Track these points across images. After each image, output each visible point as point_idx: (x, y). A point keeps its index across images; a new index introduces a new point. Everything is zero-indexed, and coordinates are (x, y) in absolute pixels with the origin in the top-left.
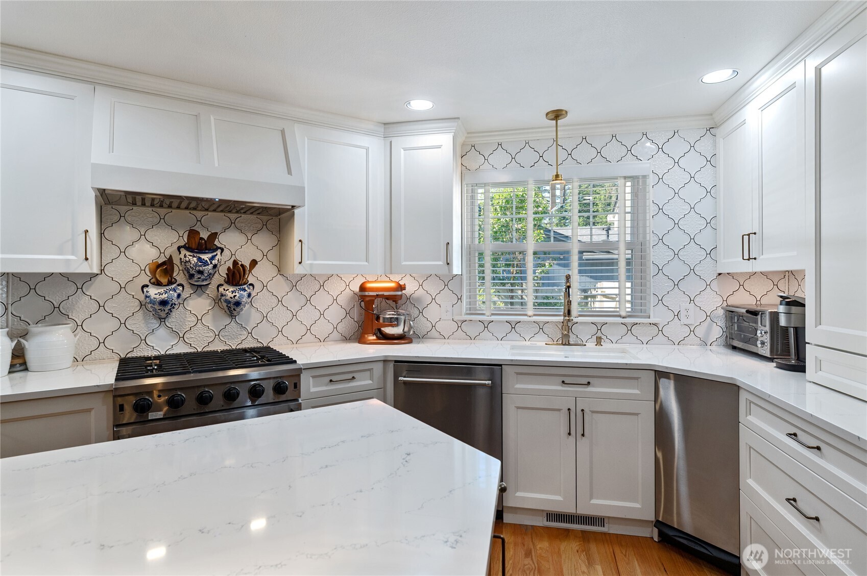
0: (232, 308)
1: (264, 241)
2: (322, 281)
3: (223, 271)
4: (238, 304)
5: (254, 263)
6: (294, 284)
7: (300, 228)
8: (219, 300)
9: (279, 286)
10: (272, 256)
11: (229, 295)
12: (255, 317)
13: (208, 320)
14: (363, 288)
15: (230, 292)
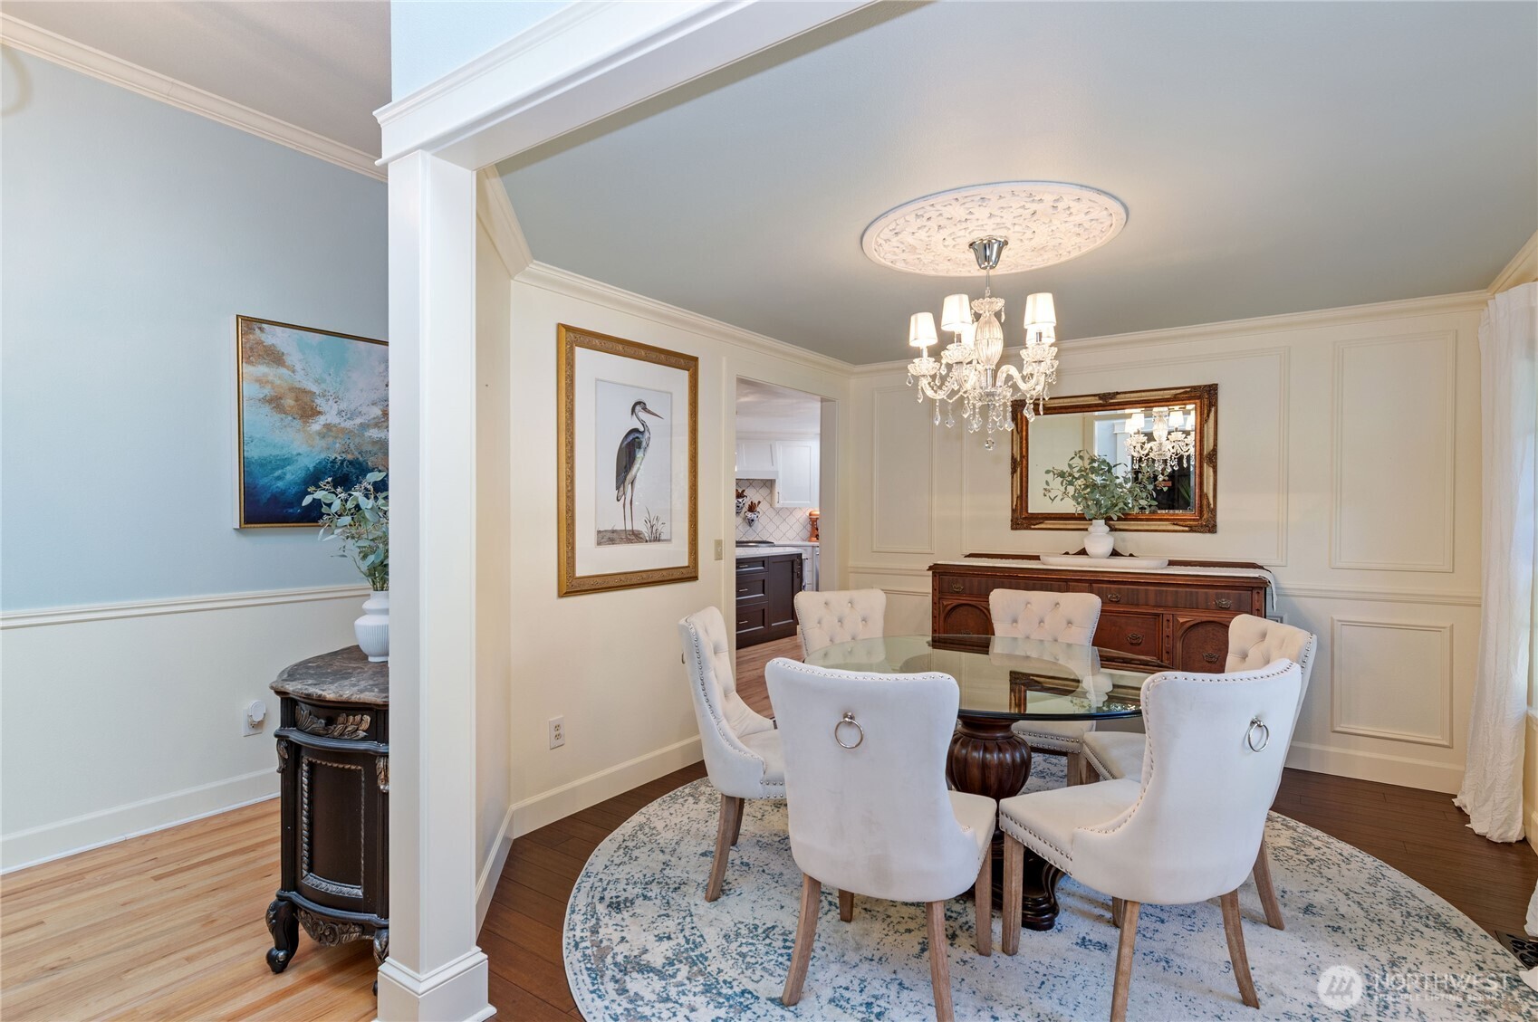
0: (751, 522)
1: (765, 492)
2: (791, 511)
3: (747, 506)
4: (753, 520)
5: (759, 502)
6: (778, 512)
7: (778, 488)
8: (745, 518)
9: (771, 513)
10: (768, 498)
11: (749, 516)
12: (760, 527)
13: (740, 527)
14: (810, 515)
15: (750, 515)
